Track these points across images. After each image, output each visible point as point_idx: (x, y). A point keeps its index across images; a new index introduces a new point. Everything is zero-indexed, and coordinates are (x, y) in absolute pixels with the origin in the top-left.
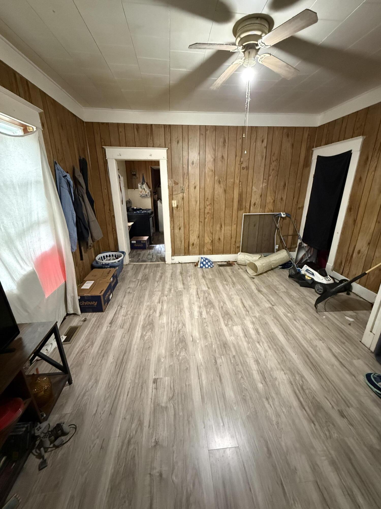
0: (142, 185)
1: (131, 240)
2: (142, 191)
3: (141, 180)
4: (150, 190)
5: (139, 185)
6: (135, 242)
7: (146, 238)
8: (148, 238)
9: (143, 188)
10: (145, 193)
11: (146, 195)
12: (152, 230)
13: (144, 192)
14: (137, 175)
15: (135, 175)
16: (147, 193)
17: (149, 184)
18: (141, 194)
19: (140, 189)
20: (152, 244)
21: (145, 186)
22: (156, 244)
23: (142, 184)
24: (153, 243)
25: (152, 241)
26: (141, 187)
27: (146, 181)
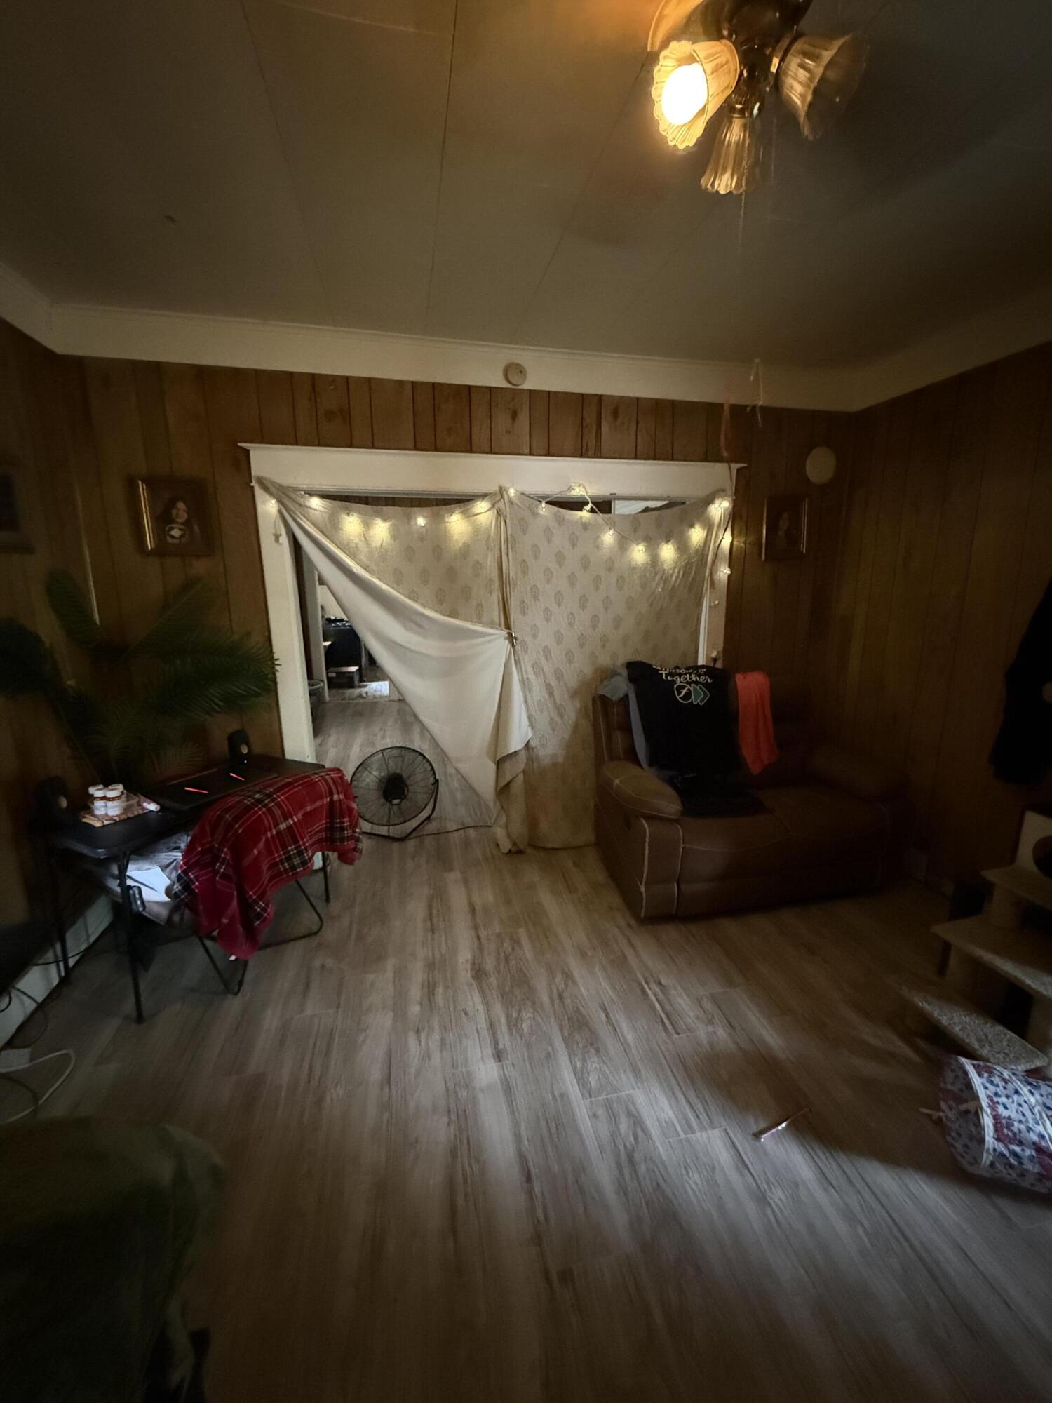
1: (329, 670)
6: (334, 675)
7: (354, 669)
8: (358, 670)
12: (364, 660)
20: (364, 681)
22: (372, 681)
24: (365, 679)
25: (365, 676)
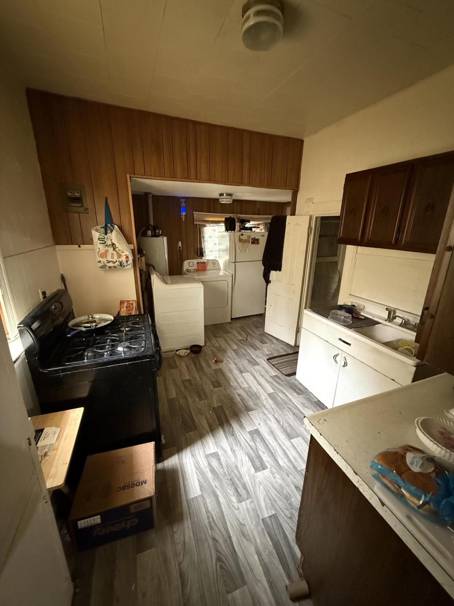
0: (106, 233)
2: (106, 251)
3: (102, 218)
4: (132, 246)
5: (96, 235)
9: (109, 243)
10: (115, 258)
11: (121, 264)
13: (111, 256)
14: (88, 203)
15: (78, 200)
16: (123, 259)
17: (126, 228)
18: (104, 260)
19: (98, 246)
21: (114, 236)
23: (106, 230)
26: (103, 241)
27: (115, 219)
